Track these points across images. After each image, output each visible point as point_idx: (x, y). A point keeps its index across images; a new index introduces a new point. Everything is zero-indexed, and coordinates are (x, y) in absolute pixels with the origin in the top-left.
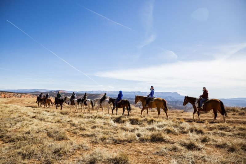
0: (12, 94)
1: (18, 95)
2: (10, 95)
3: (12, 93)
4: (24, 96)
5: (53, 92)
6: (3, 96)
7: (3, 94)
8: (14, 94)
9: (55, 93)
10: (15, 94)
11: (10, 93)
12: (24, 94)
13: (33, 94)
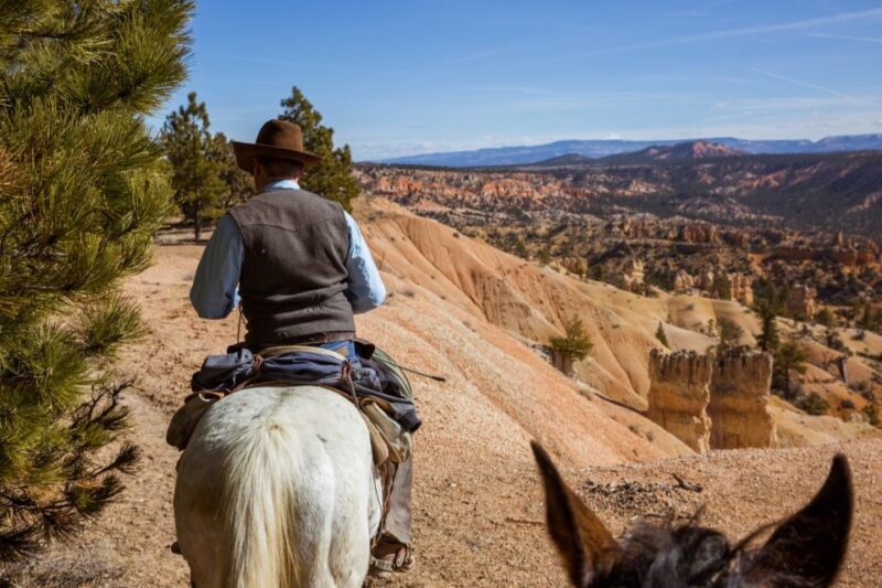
0: (443, 174)
1: (466, 178)
2: (433, 180)
3: (446, 169)
4: (493, 183)
5: (653, 151)
6: (401, 187)
7: (402, 177)
8: (450, 174)
9: (663, 157)
10: (456, 175)
11: (432, 174)
12: (500, 172)
13: (545, 173)
